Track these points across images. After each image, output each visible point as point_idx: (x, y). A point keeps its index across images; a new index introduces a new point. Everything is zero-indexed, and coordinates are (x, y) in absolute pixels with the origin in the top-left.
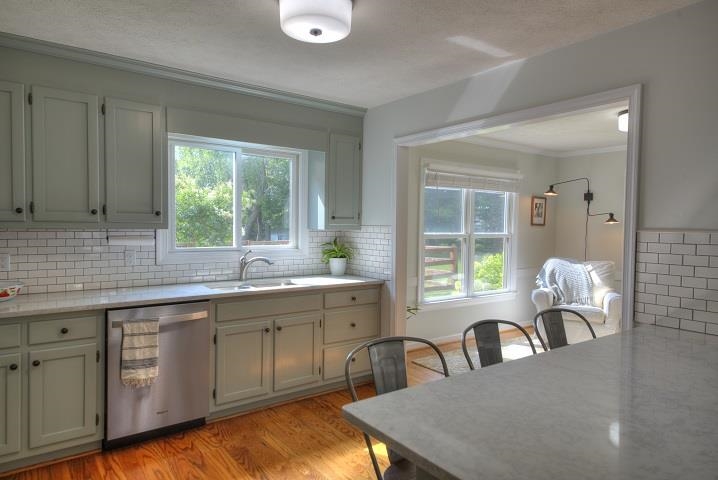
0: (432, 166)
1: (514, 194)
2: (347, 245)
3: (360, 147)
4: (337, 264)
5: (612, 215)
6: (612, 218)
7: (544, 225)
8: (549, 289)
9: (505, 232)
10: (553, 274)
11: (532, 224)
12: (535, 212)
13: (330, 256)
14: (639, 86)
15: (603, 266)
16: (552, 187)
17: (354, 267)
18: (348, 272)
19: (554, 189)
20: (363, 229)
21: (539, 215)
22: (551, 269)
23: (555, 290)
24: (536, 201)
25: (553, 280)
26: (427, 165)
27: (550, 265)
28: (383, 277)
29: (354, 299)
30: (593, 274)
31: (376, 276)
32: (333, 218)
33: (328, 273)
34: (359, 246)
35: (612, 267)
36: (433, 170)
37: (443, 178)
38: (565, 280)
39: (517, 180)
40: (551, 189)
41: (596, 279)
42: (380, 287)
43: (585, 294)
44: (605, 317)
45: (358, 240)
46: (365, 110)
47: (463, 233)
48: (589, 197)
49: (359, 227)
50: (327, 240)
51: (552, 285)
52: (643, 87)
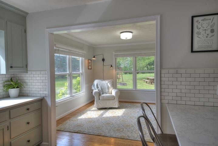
0: (57, 45)
1: (83, 58)
2: (19, 81)
3: (25, 31)
4: (13, 92)
5: (111, 65)
6: (112, 66)
7: (91, 69)
8: (97, 90)
9: (81, 72)
10: (97, 85)
11: (88, 69)
12: (89, 65)
13: (9, 88)
14: (160, 15)
15: (111, 81)
16: (94, 56)
17: (24, 92)
18: (21, 95)
19: (95, 57)
20: (29, 73)
21: (90, 66)
22: (96, 84)
23: (99, 90)
24: (89, 61)
25: (98, 87)
26: (55, 45)
27: (96, 82)
28: (43, 96)
29: (28, 109)
30: (108, 84)
31: (39, 95)
32: (11, 67)
33: (8, 97)
34: (27, 81)
35: (113, 81)
36: (58, 47)
37: (61, 51)
38: (101, 87)
39: (84, 53)
40: (94, 57)
41: (109, 85)
42: (41, 101)
43: (107, 91)
44: (115, 97)
45: (25, 78)
46: (27, 14)
47: (68, 72)
48: (103, 60)
49: (27, 71)
50: (6, 79)
51: (97, 89)
52: (161, 16)
